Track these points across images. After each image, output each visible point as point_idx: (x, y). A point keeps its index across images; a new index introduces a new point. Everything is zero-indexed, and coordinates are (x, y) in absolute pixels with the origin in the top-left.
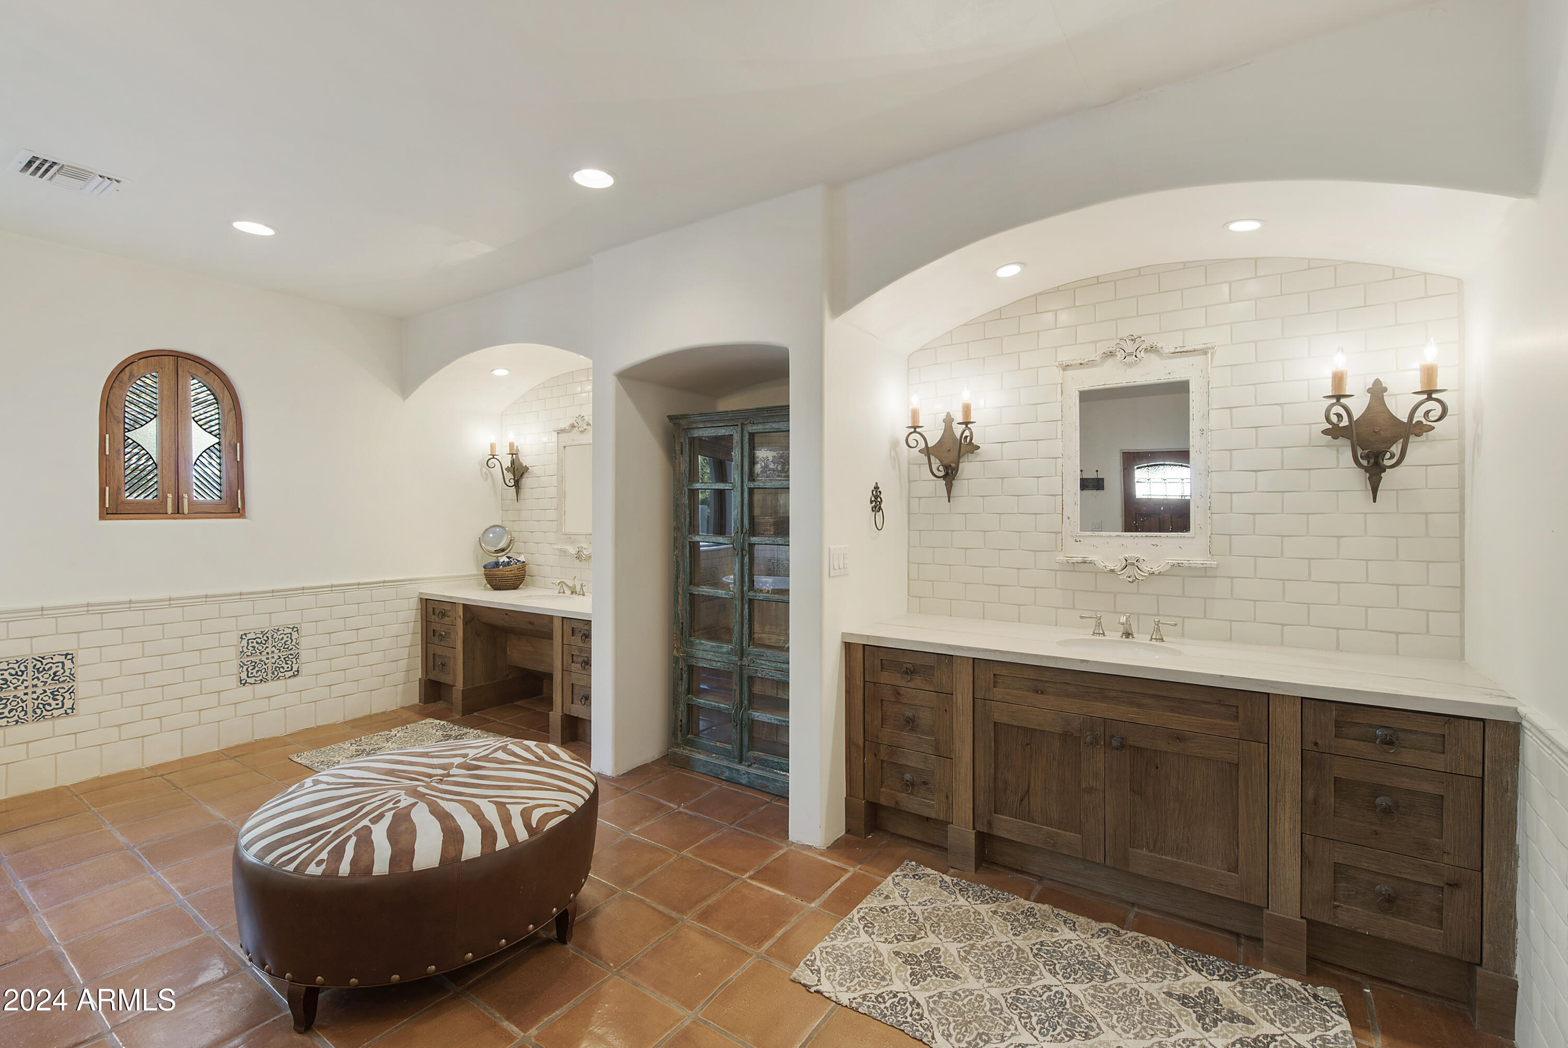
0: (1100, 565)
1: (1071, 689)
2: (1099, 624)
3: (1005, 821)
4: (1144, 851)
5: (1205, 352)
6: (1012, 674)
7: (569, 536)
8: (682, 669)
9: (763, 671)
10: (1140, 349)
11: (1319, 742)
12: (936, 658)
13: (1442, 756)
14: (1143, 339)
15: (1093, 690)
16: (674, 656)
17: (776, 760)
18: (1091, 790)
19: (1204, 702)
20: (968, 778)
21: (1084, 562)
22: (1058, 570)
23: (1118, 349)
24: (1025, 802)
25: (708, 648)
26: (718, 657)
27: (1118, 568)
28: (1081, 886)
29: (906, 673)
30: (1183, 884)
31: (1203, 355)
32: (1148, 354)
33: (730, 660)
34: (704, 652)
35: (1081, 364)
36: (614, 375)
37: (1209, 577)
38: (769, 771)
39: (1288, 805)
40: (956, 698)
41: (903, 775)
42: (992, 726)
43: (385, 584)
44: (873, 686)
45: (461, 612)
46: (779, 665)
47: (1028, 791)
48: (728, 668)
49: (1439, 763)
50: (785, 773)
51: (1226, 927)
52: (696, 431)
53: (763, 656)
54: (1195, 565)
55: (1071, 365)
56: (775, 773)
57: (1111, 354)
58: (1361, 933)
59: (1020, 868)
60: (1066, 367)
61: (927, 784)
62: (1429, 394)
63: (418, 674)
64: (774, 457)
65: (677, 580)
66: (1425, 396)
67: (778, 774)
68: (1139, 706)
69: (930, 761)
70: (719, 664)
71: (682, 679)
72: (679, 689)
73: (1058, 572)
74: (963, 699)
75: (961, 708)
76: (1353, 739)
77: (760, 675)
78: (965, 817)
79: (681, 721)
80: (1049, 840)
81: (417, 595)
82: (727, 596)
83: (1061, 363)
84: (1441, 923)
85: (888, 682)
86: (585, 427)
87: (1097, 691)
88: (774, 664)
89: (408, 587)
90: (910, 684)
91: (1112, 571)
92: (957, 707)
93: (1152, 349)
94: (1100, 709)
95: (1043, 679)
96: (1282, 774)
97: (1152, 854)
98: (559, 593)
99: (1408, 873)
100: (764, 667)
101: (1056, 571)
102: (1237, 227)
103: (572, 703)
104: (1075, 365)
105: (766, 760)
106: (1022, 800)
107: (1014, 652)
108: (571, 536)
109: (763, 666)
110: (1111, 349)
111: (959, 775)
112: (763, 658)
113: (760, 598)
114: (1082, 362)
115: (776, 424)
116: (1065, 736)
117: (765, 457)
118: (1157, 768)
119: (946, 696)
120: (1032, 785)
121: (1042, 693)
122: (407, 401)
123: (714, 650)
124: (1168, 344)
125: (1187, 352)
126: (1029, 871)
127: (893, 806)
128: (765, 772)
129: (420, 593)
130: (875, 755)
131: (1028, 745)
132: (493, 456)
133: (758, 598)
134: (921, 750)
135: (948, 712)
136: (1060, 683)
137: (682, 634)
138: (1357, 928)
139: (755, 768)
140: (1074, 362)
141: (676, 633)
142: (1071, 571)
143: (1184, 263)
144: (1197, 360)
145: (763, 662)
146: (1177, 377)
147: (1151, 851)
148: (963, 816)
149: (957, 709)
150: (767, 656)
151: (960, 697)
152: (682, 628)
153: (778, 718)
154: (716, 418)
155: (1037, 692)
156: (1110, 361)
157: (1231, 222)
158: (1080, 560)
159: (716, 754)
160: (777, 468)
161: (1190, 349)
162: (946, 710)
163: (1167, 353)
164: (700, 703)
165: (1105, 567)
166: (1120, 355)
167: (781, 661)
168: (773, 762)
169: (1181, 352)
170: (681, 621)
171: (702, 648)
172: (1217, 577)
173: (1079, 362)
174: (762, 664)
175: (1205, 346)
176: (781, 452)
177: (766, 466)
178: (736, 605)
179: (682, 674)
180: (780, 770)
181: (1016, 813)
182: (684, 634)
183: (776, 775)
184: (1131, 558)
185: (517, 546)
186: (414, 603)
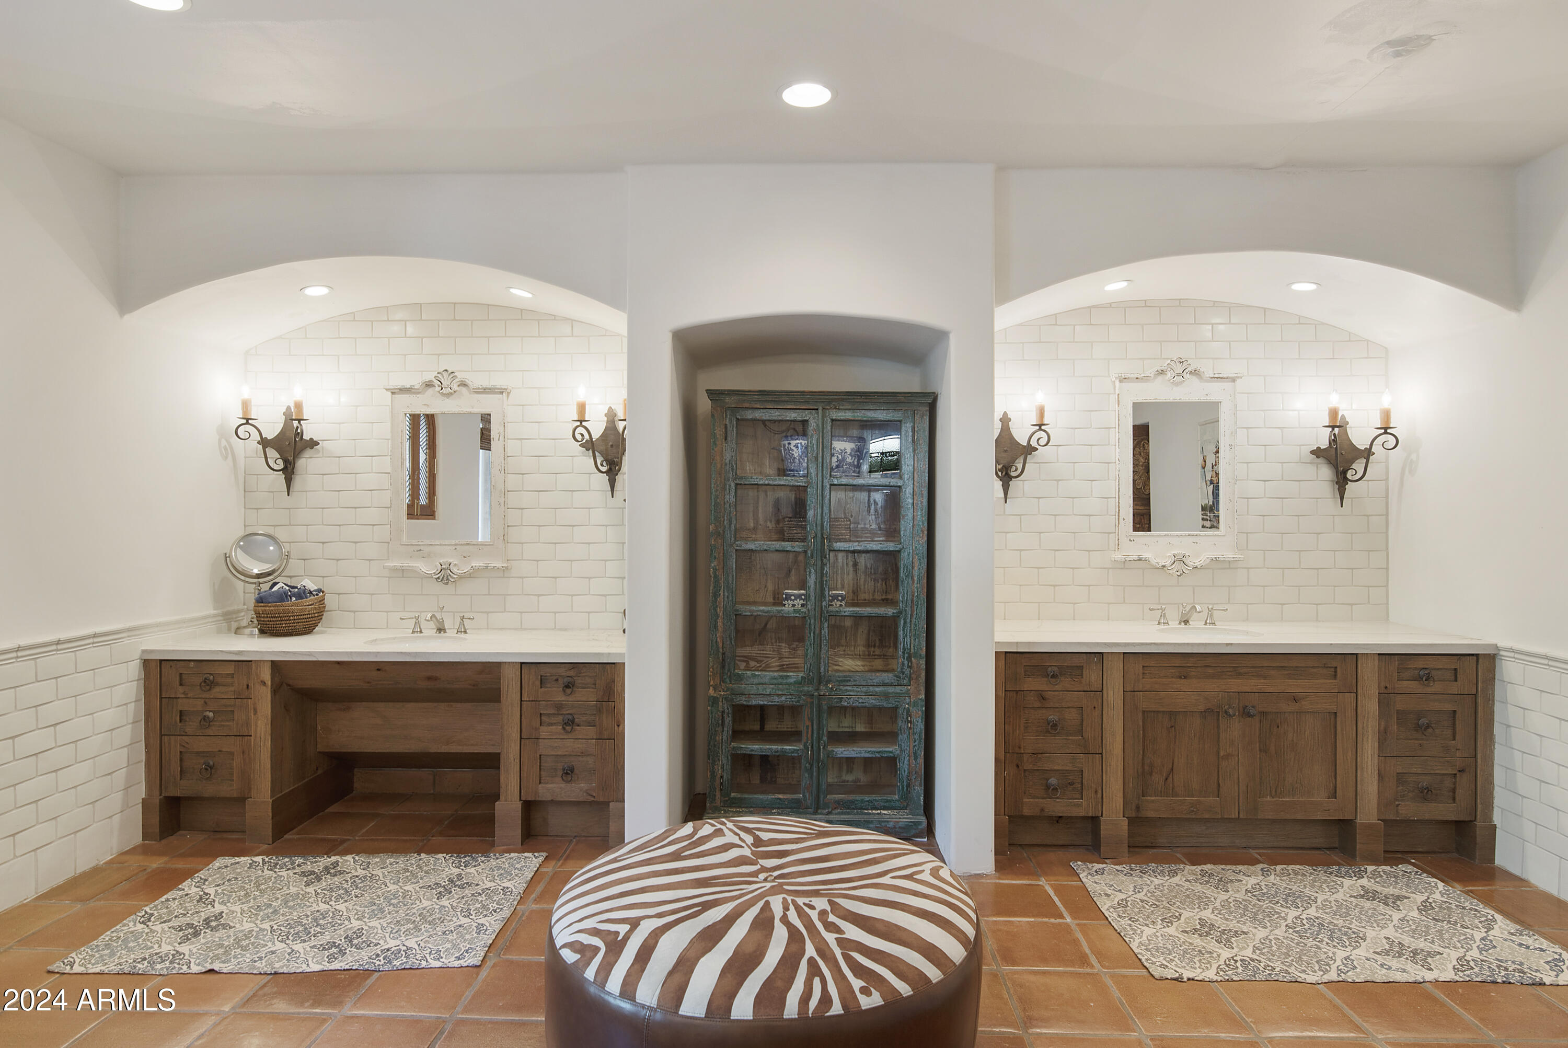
0: (1153, 562)
1: (1210, 671)
2: (1163, 615)
3: (1153, 801)
4: (1269, 798)
5: (1233, 380)
6: (1160, 663)
7: (419, 548)
8: (723, 712)
9: (850, 699)
10: (1187, 371)
11: (1388, 686)
12: (1085, 658)
13: (1455, 683)
14: (1189, 363)
15: (1229, 669)
16: (710, 697)
17: (867, 798)
18: (1228, 756)
19: (1313, 667)
20: (1119, 769)
21: (1140, 560)
22: (1110, 568)
23: (1169, 369)
24: (1170, 780)
25: (766, 680)
26: (782, 690)
27: (1168, 563)
28: (1204, 845)
29: (1053, 676)
30: (1299, 818)
31: (1232, 382)
32: (1191, 376)
33: (801, 692)
34: (760, 687)
35: (1137, 378)
36: (670, 331)
37: (1232, 568)
38: (857, 814)
39: (1370, 738)
40: (1107, 694)
41: (1047, 780)
42: (1140, 715)
43: (96, 640)
44: (1015, 694)
45: (266, 675)
46: (871, 688)
47: (1172, 769)
48: (798, 701)
49: (1454, 688)
50: (879, 811)
51: (1314, 846)
52: (750, 412)
53: (850, 680)
54: (1229, 559)
55: (1129, 378)
56: (866, 814)
57: (1162, 372)
58: (1412, 820)
59: (1150, 845)
60: (1123, 380)
61: (1074, 784)
62: (1386, 430)
63: (141, 791)
64: (852, 450)
65: (716, 599)
66: (1383, 431)
67: (870, 814)
68: (1265, 678)
69: (1078, 760)
70: (783, 698)
71: (723, 725)
72: (719, 738)
73: (1110, 570)
74: (1114, 695)
75: (1112, 702)
76: (1406, 680)
77: (846, 704)
78: (1116, 807)
79: (722, 777)
80: (1192, 809)
81: (137, 655)
82: (798, 615)
83: (1120, 375)
84: (1454, 799)
85: (1033, 689)
86: (455, 387)
87: (1231, 669)
88: (864, 689)
89: (126, 642)
90: (1057, 687)
91: (1164, 566)
92: (1108, 702)
93: (1195, 373)
94: (1236, 685)
95: (1188, 665)
96: (1366, 715)
97: (1275, 799)
98: (413, 632)
99: (1439, 769)
100: (851, 694)
101: (1108, 569)
102: (1298, 287)
103: (540, 783)
104: (1132, 378)
105: (853, 802)
106: (1166, 779)
107: (1168, 643)
108: (422, 548)
109: (848, 693)
110: (1163, 368)
111: (1110, 768)
112: (849, 683)
113: (846, 614)
114: (1138, 377)
115: (872, 412)
116: (1208, 711)
117: (843, 448)
118: (1278, 727)
119: (1095, 694)
120: (1175, 764)
121: (1185, 678)
122: (127, 317)
123: (775, 681)
124: (1208, 371)
125: (1222, 378)
126: (1158, 845)
127: (1038, 815)
128: (852, 816)
129: (144, 651)
130: (1018, 766)
131: (1172, 727)
132: (248, 420)
133: (843, 614)
134: (1068, 751)
135: (1097, 709)
136: (1201, 667)
137: (723, 667)
138: (1410, 817)
139: (836, 814)
140: (1132, 376)
141: (713, 667)
142: (1122, 569)
143: (1214, 302)
144: (1228, 385)
145: (849, 688)
146: (1213, 398)
147: (1273, 797)
148: (1114, 806)
149: (1108, 705)
150: (855, 681)
151: (1111, 693)
152: (723, 660)
153: (869, 749)
154: (786, 399)
155: (1180, 677)
156: (1160, 378)
157: (1293, 283)
158: (1136, 558)
159: (778, 808)
160: (853, 462)
161: (1225, 376)
162: (1095, 708)
163: (1207, 377)
164: (752, 750)
165: (1157, 563)
166: (1169, 375)
167: (875, 684)
168: (862, 801)
169: (1217, 378)
170: (721, 650)
171: (756, 681)
172: (1237, 568)
173: (1136, 376)
174: (847, 690)
175: (1236, 375)
176: (859, 444)
177: (844, 459)
178: (810, 624)
179: (723, 718)
180: (872, 809)
181: (1161, 792)
182: (727, 667)
183: (868, 816)
184: (1179, 554)
185: (295, 566)
186: (134, 670)
